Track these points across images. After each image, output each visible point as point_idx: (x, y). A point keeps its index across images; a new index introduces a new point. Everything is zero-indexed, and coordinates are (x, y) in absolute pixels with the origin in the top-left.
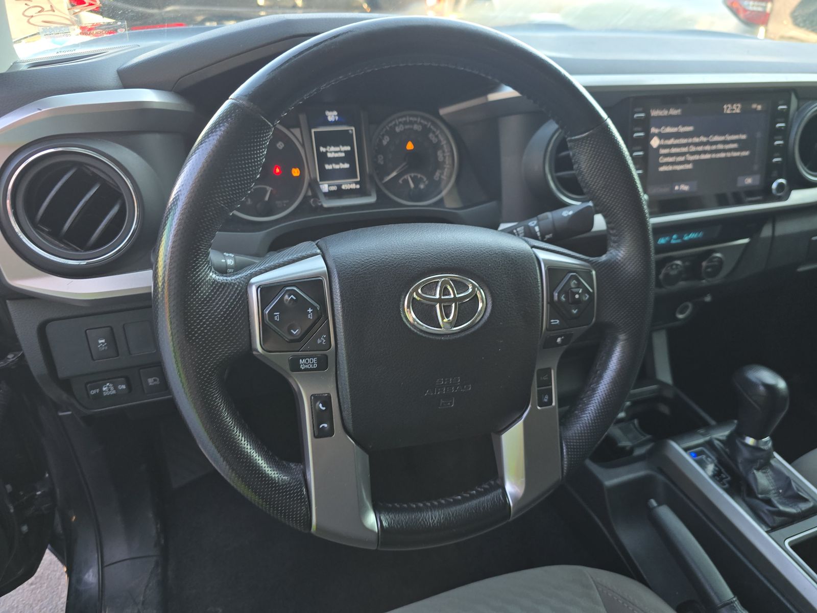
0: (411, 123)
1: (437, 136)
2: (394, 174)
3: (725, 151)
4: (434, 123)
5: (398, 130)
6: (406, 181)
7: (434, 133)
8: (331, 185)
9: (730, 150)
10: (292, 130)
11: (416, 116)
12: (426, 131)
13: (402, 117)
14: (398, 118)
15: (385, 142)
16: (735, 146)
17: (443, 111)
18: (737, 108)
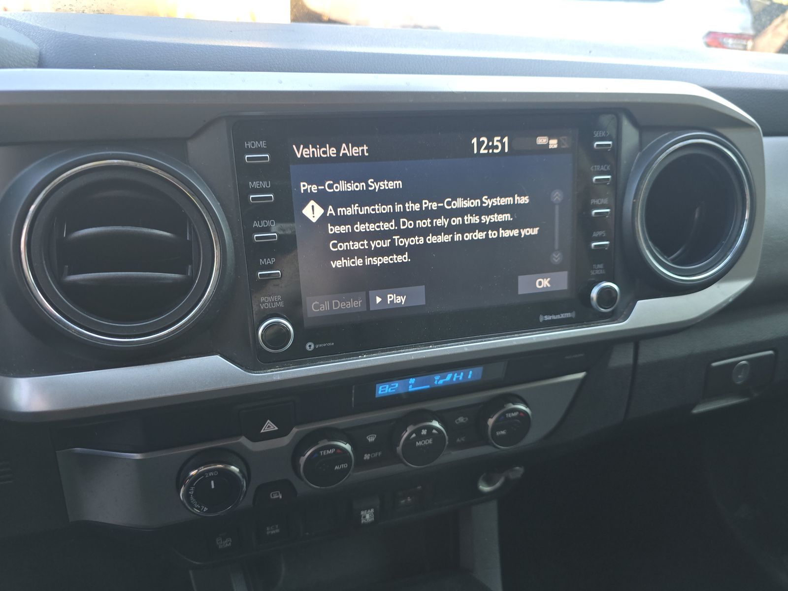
3: (482, 227)
9: (495, 226)
16: (507, 217)
18: (501, 143)
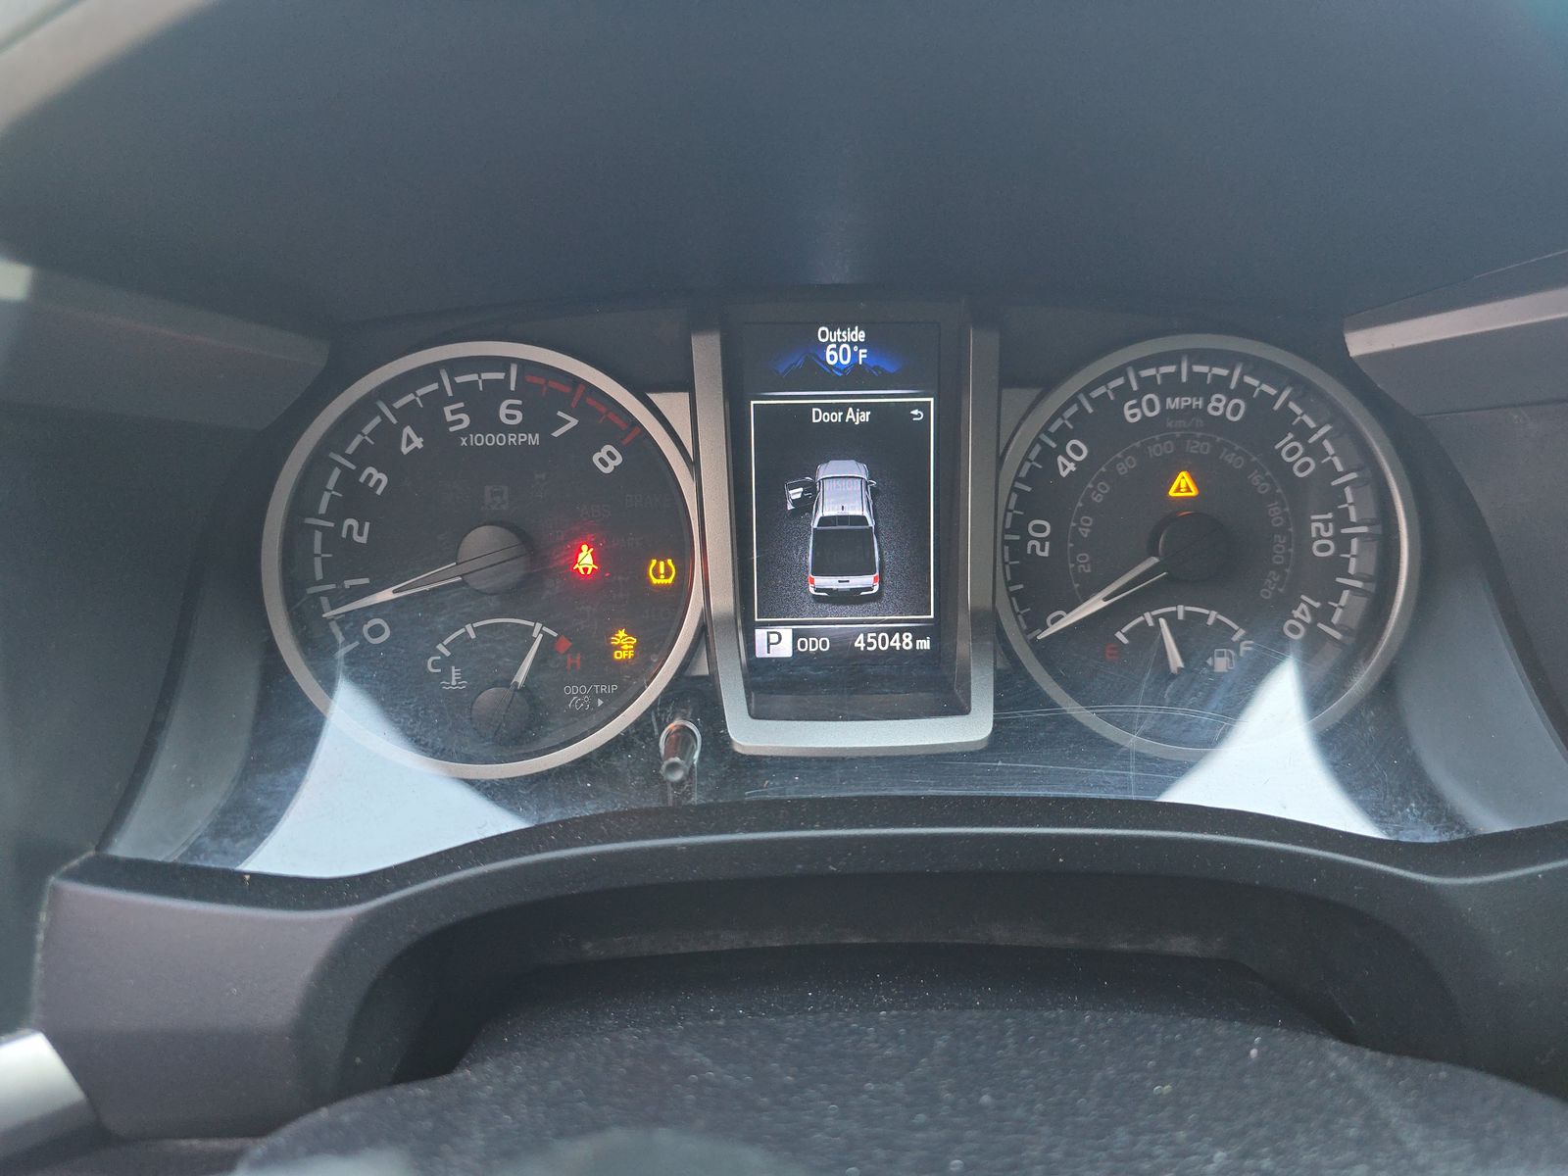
0: (1200, 387)
1: (1316, 451)
2: (1095, 604)
4: (1304, 390)
5: (1131, 414)
6: (1148, 636)
7: (1302, 433)
8: (807, 634)
10: (656, 398)
11: (1227, 359)
12: (1265, 423)
13: (1157, 360)
14: (1140, 364)
15: (1066, 467)
17: (1361, 343)
